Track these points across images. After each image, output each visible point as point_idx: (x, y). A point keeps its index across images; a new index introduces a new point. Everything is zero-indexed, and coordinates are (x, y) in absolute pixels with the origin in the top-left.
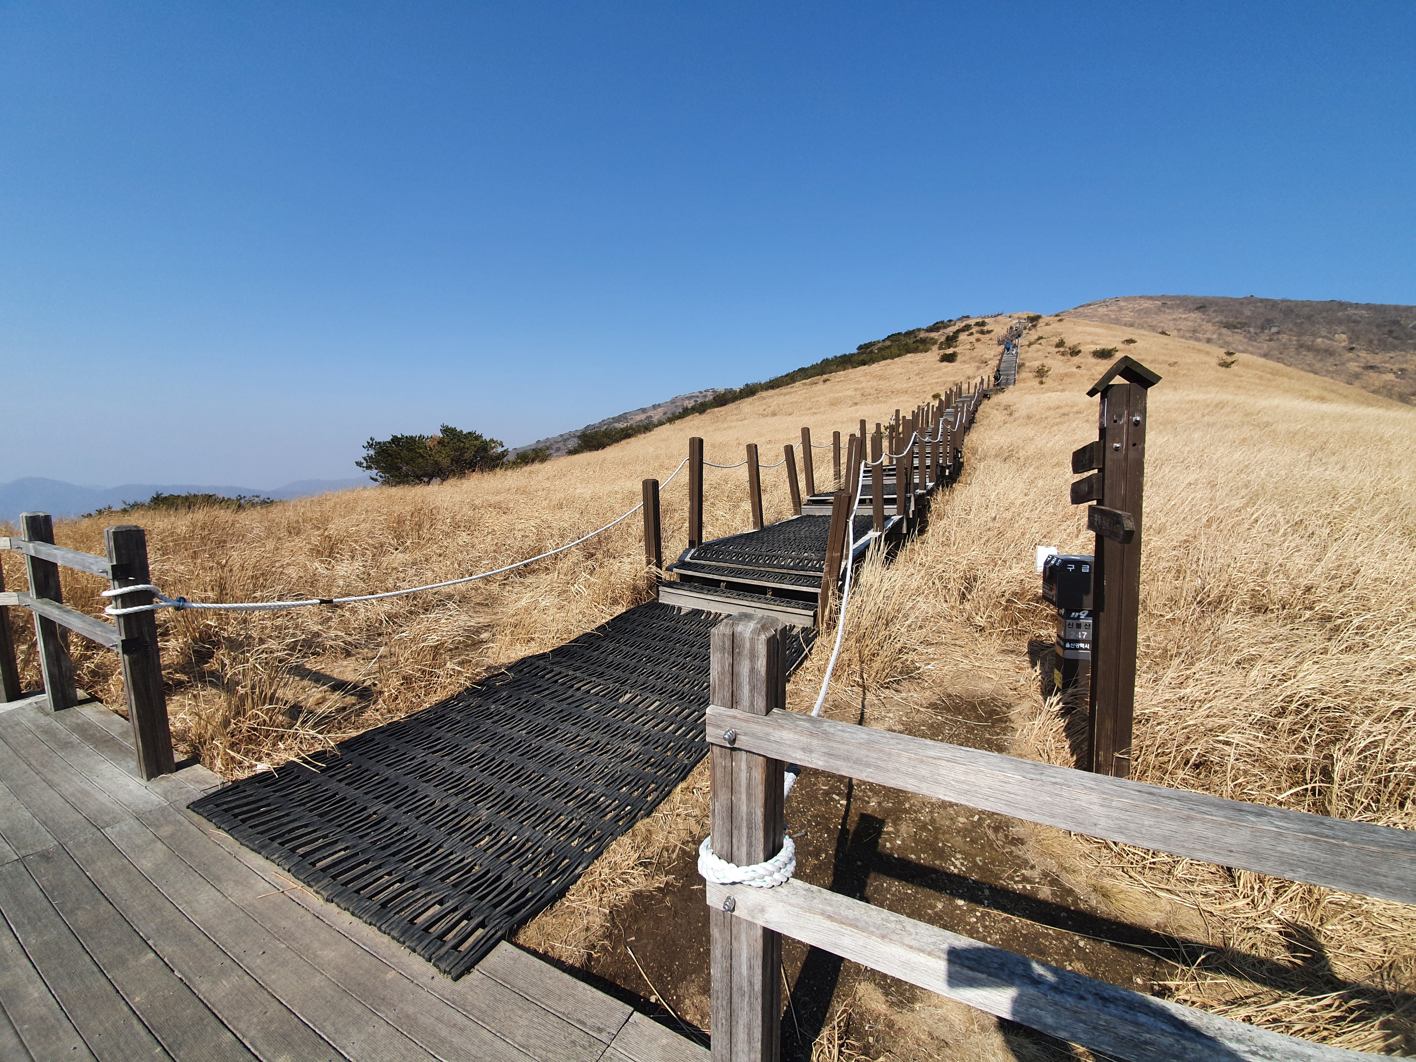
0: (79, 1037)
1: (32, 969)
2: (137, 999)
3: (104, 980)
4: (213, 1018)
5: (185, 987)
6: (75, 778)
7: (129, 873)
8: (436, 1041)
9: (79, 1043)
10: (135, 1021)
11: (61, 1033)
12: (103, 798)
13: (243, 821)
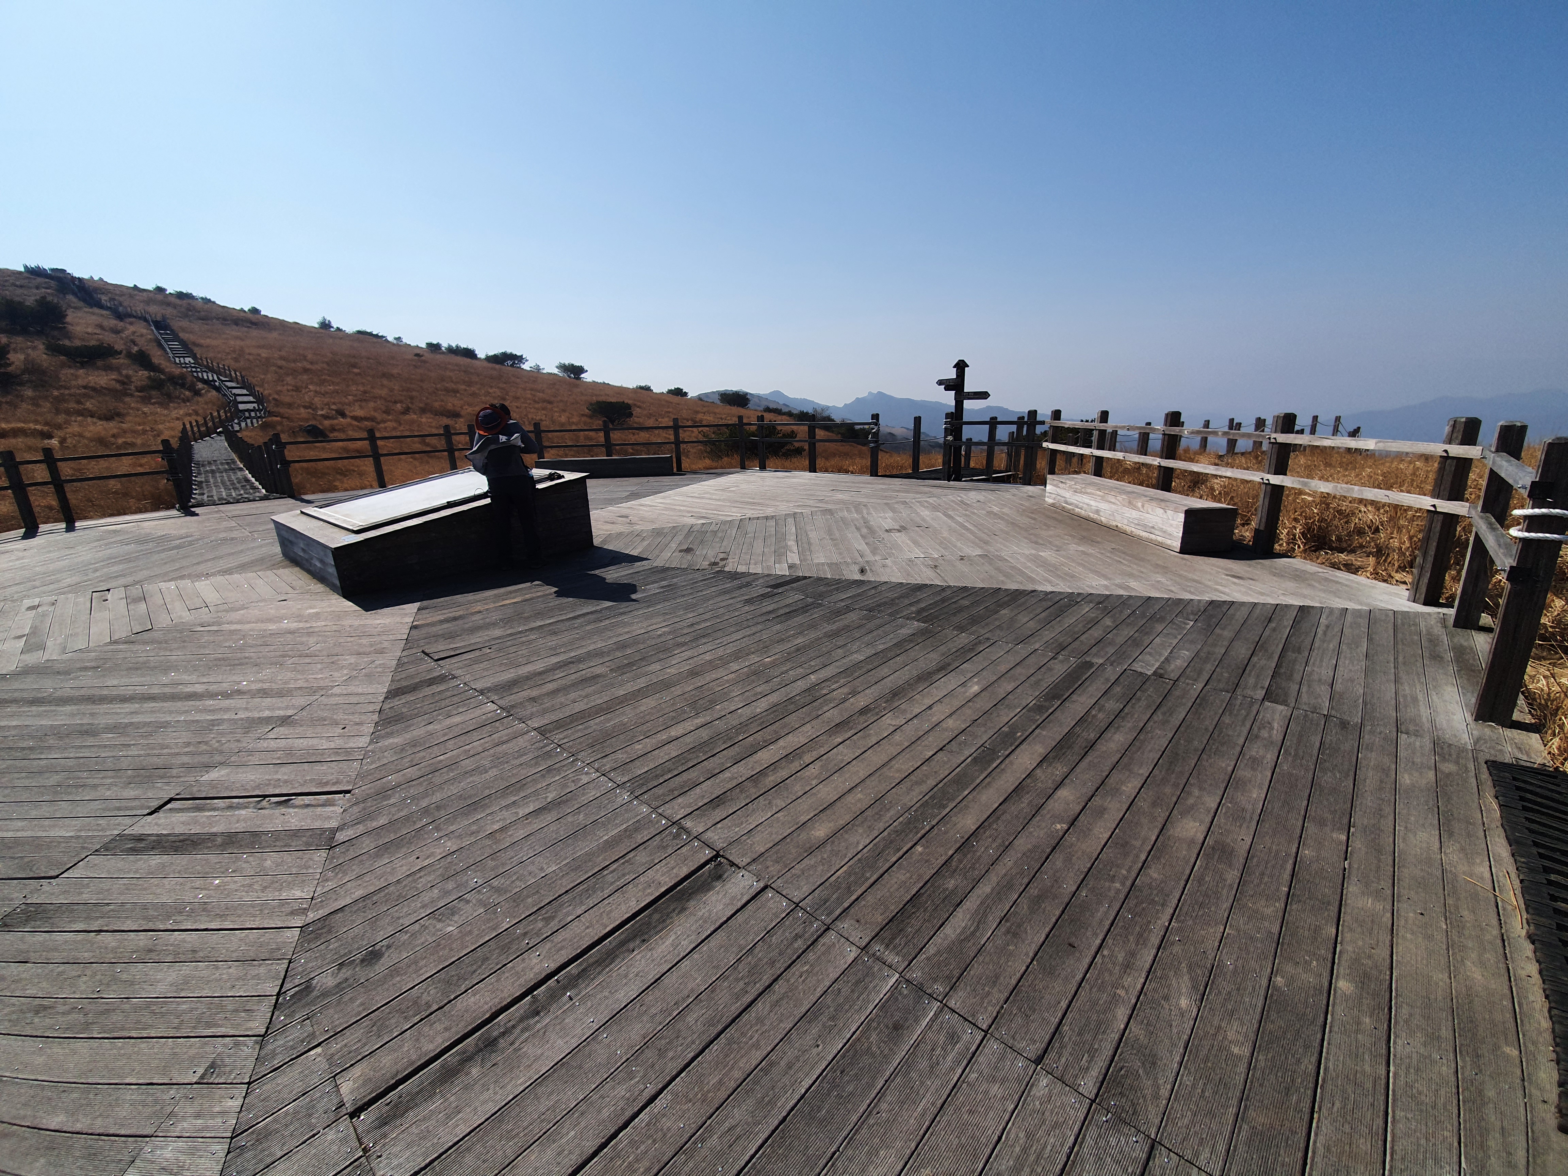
0: (1251, 837)
1: (1268, 781)
2: (1307, 852)
3: (1300, 823)
4: (1336, 910)
5: (1341, 876)
6: (1418, 687)
7: (1387, 775)
8: (1478, 1138)
9: (1248, 841)
10: (1291, 862)
11: (1244, 826)
12: (1424, 712)
13: (1525, 808)
